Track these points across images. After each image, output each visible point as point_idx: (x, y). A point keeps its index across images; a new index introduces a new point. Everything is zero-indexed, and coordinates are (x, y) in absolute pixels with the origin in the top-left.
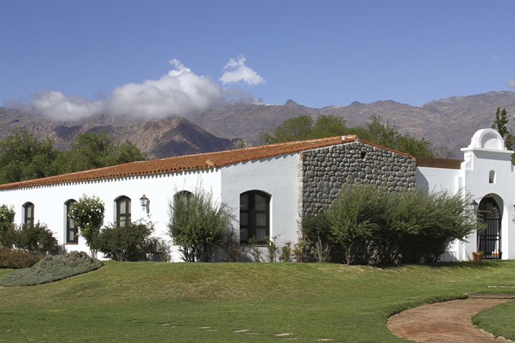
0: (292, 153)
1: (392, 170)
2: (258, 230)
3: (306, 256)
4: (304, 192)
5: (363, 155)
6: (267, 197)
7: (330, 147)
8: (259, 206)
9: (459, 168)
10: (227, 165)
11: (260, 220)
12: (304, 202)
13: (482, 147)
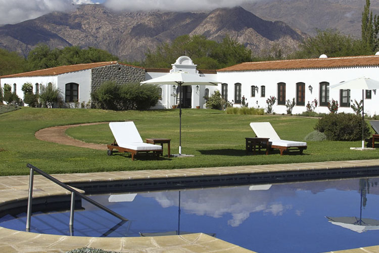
0: (88, 69)
1: (133, 74)
2: (74, 97)
3: (93, 107)
4: (92, 83)
5: (120, 69)
6: (78, 85)
7: (104, 67)
8: (75, 88)
9: (169, 72)
10: (60, 74)
11: (75, 93)
12: (92, 87)
13: (180, 64)
